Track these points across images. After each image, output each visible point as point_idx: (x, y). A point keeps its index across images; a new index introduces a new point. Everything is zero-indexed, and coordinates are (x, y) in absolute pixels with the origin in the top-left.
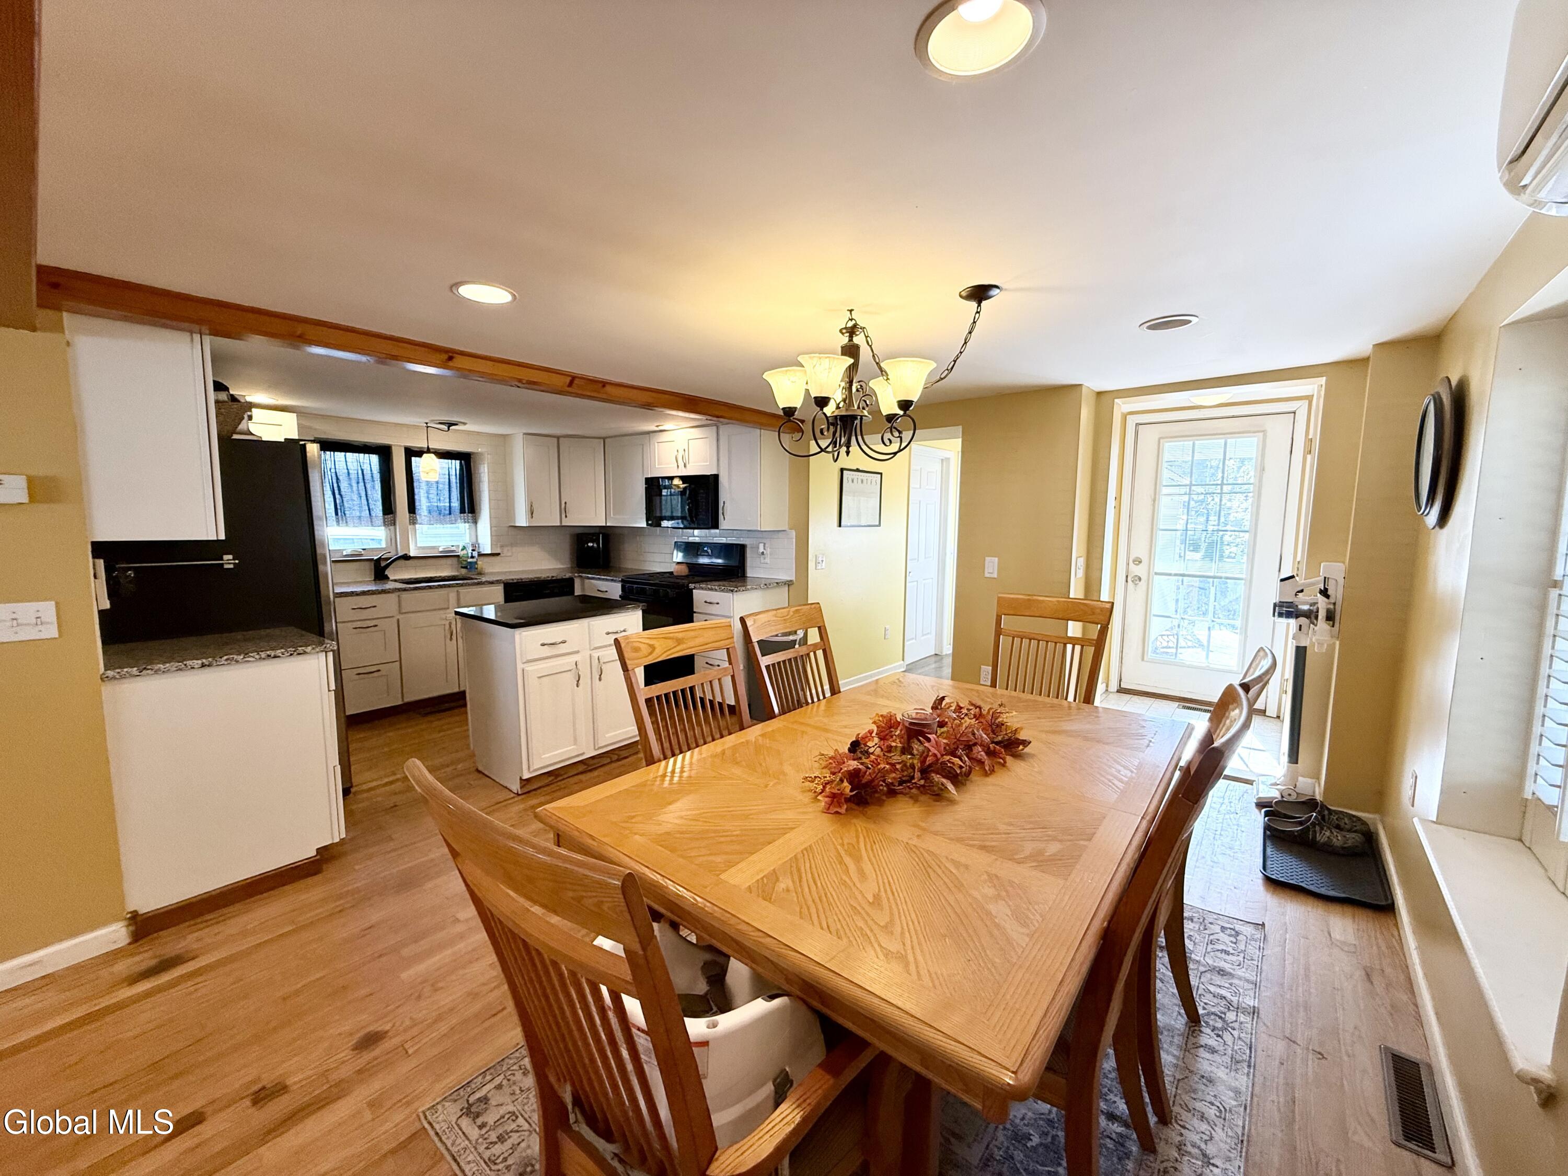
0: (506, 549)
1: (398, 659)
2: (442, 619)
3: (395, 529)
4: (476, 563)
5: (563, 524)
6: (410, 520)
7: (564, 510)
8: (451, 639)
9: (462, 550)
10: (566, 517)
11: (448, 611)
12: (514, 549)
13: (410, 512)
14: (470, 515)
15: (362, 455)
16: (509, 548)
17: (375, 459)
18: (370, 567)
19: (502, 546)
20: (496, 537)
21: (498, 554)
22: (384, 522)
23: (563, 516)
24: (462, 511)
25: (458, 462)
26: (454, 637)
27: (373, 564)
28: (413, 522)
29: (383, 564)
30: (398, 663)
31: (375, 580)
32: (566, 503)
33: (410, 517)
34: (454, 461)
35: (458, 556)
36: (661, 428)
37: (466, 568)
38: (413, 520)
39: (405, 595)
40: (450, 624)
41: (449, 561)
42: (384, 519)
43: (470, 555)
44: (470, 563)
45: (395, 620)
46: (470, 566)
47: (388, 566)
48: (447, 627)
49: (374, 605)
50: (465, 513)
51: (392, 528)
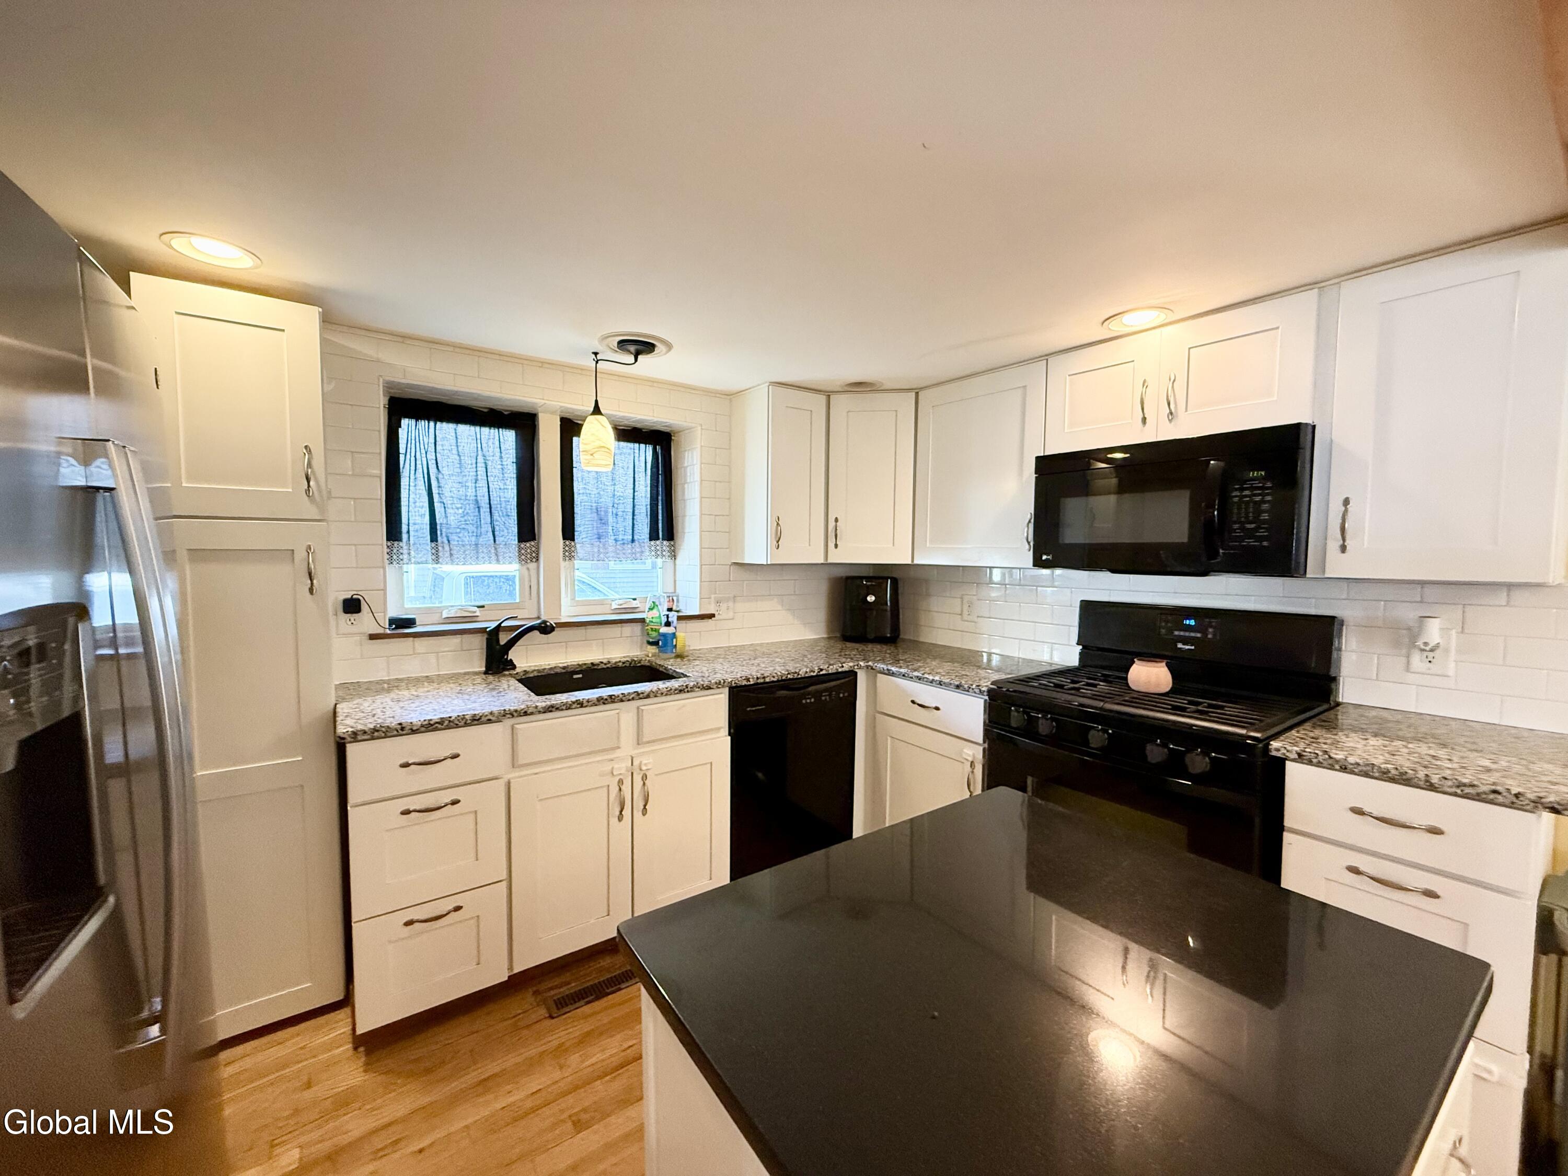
0: (724, 606)
1: (504, 875)
2: (602, 775)
3: (538, 568)
4: (674, 635)
5: (830, 561)
6: (565, 551)
7: (832, 535)
8: (620, 817)
9: (651, 609)
10: (836, 546)
11: (618, 753)
12: (741, 606)
13: (564, 538)
14: (665, 542)
15: (485, 430)
16: (731, 604)
17: (509, 437)
18: (478, 644)
19: (718, 602)
20: (709, 583)
21: (712, 616)
22: (520, 554)
23: (831, 545)
24: (653, 536)
25: (650, 449)
26: (627, 812)
27: (486, 636)
28: (569, 555)
29: (504, 639)
30: (504, 884)
31: (486, 673)
32: (836, 520)
33: (565, 545)
34: (642, 446)
35: (642, 621)
36: (1115, 327)
37: (655, 643)
38: (570, 552)
39: (525, 726)
40: (621, 782)
41: (627, 629)
42: (520, 549)
43: (664, 620)
44: (664, 635)
45: (500, 785)
46: (662, 642)
47: (512, 643)
48: (614, 790)
49: (455, 751)
50: (658, 539)
51: (532, 566)
